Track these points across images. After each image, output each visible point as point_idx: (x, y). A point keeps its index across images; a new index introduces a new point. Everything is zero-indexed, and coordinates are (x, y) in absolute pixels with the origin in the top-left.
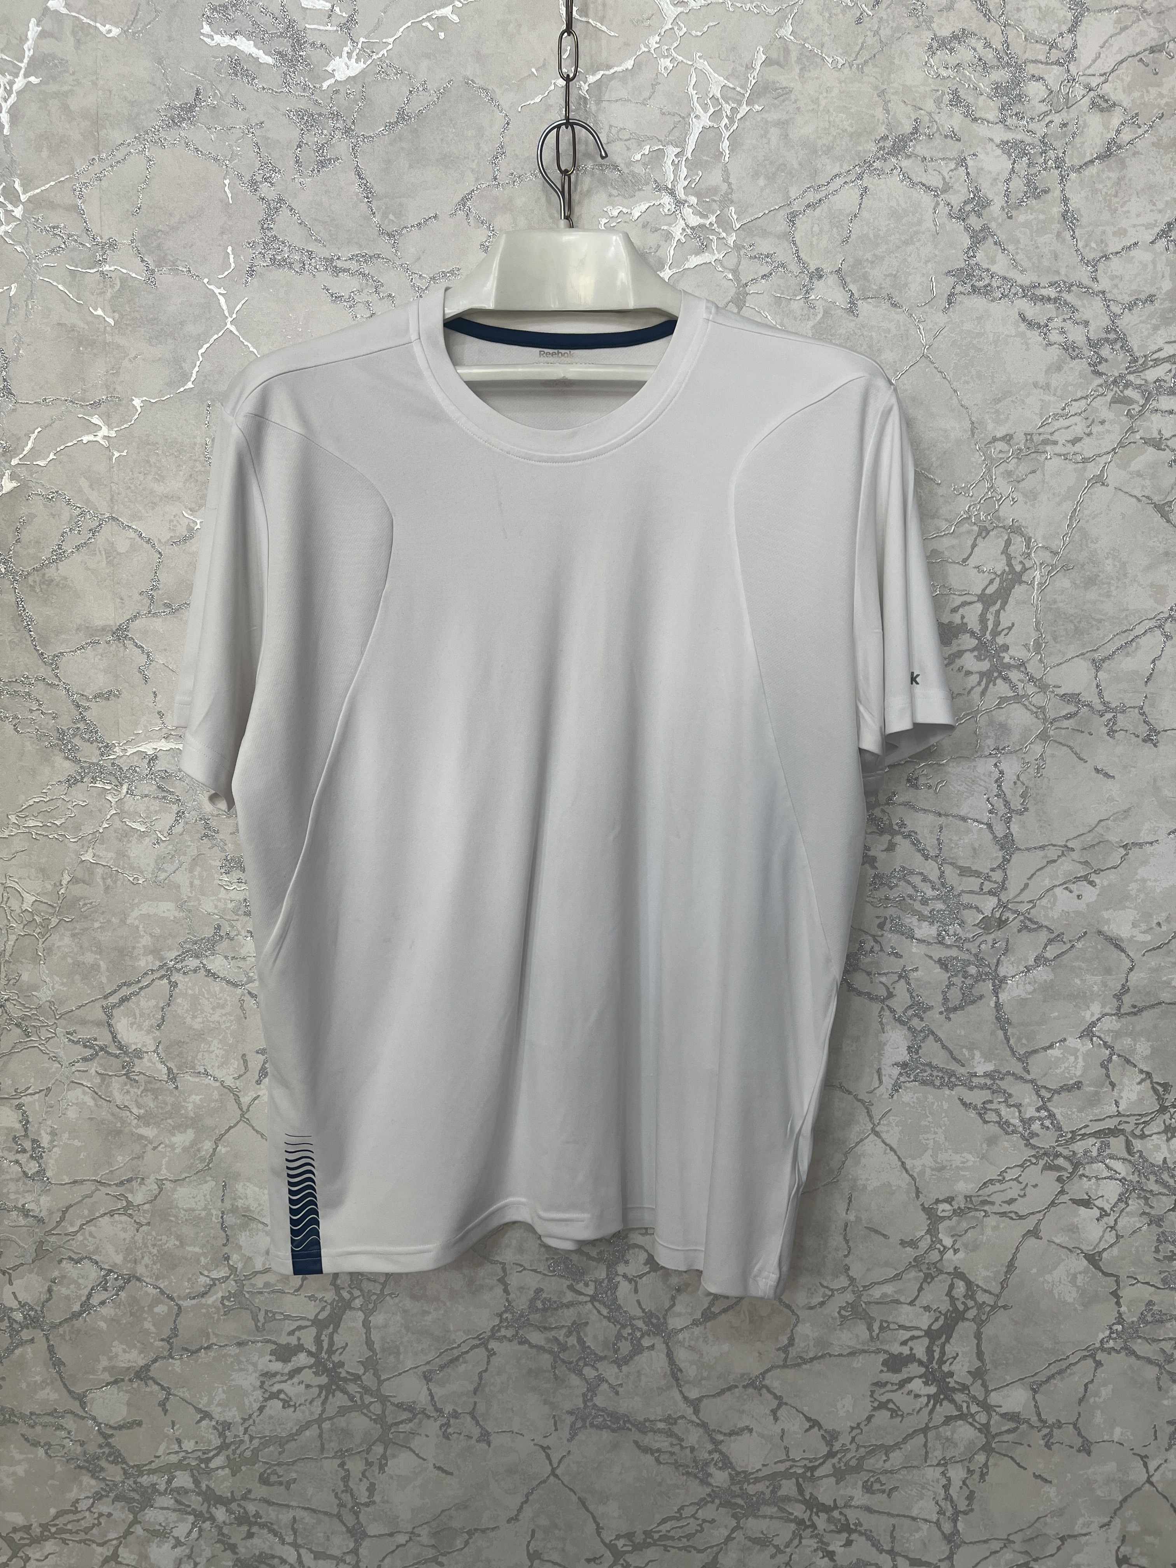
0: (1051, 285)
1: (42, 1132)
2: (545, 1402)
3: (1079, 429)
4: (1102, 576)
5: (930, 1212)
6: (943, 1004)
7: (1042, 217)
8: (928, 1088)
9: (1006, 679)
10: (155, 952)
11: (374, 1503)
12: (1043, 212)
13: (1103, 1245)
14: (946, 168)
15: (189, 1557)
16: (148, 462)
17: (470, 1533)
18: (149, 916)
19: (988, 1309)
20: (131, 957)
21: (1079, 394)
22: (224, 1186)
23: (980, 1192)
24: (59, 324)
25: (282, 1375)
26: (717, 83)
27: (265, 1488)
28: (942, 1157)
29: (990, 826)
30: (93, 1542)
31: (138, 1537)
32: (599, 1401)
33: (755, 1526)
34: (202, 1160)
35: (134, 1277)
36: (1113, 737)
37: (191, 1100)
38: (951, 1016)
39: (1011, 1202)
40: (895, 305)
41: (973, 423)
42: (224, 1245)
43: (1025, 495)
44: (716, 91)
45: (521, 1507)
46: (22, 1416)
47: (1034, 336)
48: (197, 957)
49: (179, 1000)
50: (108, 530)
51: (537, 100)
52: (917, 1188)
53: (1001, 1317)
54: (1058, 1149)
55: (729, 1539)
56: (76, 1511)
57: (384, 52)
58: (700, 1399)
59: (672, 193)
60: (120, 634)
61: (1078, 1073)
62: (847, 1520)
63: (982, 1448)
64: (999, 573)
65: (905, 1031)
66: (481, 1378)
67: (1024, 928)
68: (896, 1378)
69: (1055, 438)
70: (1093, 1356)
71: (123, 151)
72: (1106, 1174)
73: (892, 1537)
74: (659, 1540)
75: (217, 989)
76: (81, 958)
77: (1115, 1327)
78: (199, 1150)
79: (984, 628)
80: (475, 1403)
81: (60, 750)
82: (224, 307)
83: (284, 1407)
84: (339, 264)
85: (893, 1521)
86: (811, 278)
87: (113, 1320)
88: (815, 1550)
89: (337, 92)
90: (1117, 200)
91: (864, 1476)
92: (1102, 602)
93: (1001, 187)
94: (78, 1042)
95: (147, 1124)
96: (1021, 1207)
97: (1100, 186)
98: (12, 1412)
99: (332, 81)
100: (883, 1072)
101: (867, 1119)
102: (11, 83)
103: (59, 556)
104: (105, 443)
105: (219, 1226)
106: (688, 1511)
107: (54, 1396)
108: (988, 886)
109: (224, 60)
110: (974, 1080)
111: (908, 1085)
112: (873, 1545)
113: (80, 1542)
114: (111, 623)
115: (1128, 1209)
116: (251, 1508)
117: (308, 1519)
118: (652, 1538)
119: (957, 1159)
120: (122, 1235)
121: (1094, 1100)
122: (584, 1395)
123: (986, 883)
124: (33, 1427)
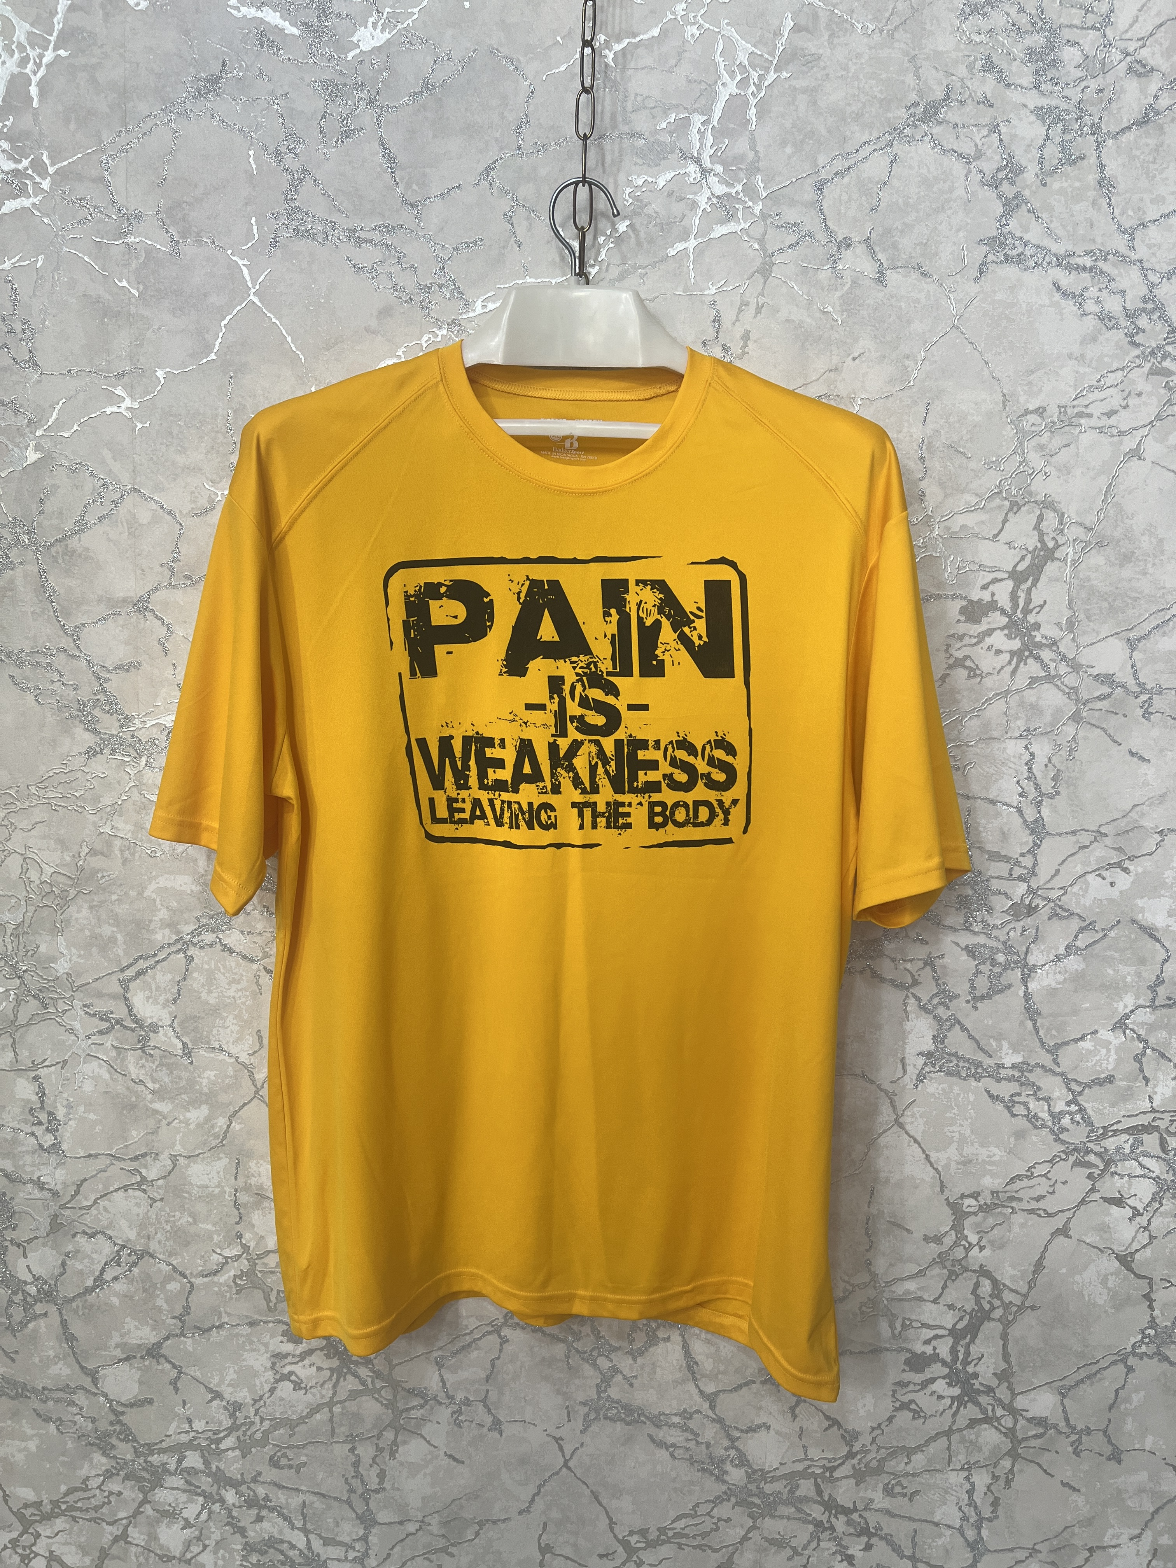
0: (1087, 253)
1: (58, 1105)
2: (558, 1392)
3: (1115, 401)
4: (1138, 552)
5: (955, 1207)
6: (970, 993)
7: (1078, 184)
8: (954, 1079)
9: (1038, 658)
10: (172, 925)
11: (384, 1489)
12: (1079, 180)
13: (1135, 1247)
14: (978, 135)
15: (199, 1539)
16: (171, 433)
17: (481, 1524)
18: (167, 888)
19: (1015, 1309)
20: (148, 930)
21: (1115, 367)
22: (238, 1163)
23: (1008, 1188)
24: (85, 296)
25: (294, 1356)
26: (744, 50)
27: (275, 1470)
28: (968, 1150)
29: (1019, 810)
30: (103, 1520)
31: (148, 1517)
32: (614, 1392)
33: (771, 1526)
34: (216, 1136)
35: (148, 1253)
36: (1148, 719)
37: (206, 1075)
38: (979, 1005)
39: (1039, 1198)
40: (924, 275)
41: (1004, 395)
42: (237, 1223)
43: (1059, 470)
44: (743, 58)
45: (533, 1500)
46: (34, 1390)
47: (1069, 306)
48: (213, 932)
49: (195, 975)
50: (129, 501)
51: (562, 68)
52: (942, 1182)
53: (1029, 1319)
54: (1088, 1145)
55: (745, 1539)
56: (86, 1489)
57: (410, 21)
58: (716, 1394)
59: (698, 161)
60: (141, 606)
61: (1110, 1067)
62: (867, 1523)
63: (1008, 1453)
64: (1031, 549)
65: (930, 1020)
66: (493, 1366)
67: (1054, 915)
68: (918, 1378)
69: (1088, 411)
70: (1124, 1361)
71: (150, 122)
72: (1139, 1171)
73: (914, 1545)
74: (672, 1537)
75: (233, 964)
76: (97, 931)
77: (1147, 1332)
78: (213, 1127)
79: (1015, 605)
80: (487, 1391)
81: (81, 721)
82: (248, 278)
83: (294, 1389)
84: (363, 235)
85: (915, 1525)
86: (839, 247)
87: (126, 1296)
88: (834, 1554)
89: (362, 62)
90: (1156, 166)
91: (886, 1479)
92: (1138, 580)
93: (1035, 153)
94: (94, 1015)
95: (162, 1099)
96: (1050, 1205)
97: (1138, 153)
98: (24, 1386)
99: (357, 51)
100: (907, 1061)
101: (891, 1110)
102: (40, 57)
103: (82, 526)
104: (128, 415)
105: (232, 1203)
106: (703, 1509)
107: (66, 1371)
108: (1017, 871)
109: (250, 32)
110: (1002, 1071)
111: (932, 1075)
112: (894, 1550)
113: (89, 1520)
114: (132, 594)
115: (1162, 1209)
116: (261, 1491)
117: (319, 1504)
118: (666, 1535)
119: (983, 1153)
120: (136, 1210)
121: (1127, 1095)
122: (597, 1385)
123: (1016, 868)
124: (45, 1402)
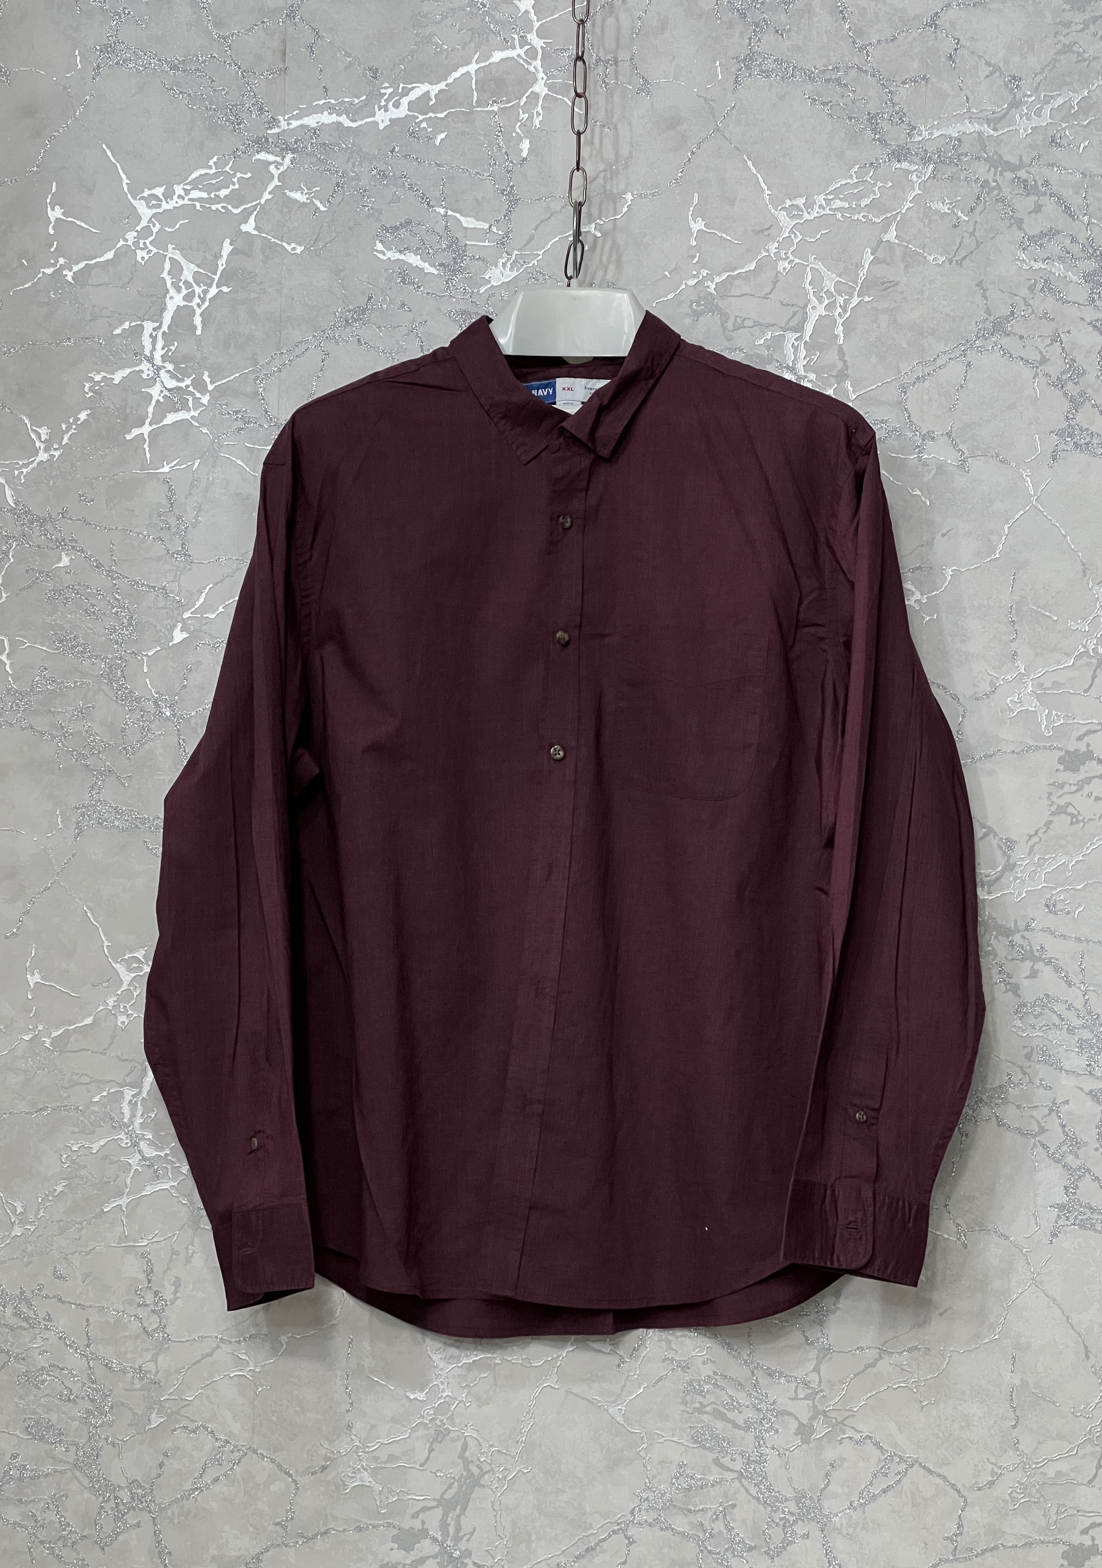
1: (166, 1282)
6: (1098, 1140)
8: (1090, 1233)
14: (1042, 344)
24: (236, 494)
26: (830, 279)
40: (1002, 462)
41: (1084, 564)
44: (829, 286)
51: (670, 297)
52: (1086, 1347)
57: (535, 261)
59: (793, 370)
65: (1059, 1168)
71: (302, 348)
86: (923, 440)
87: (226, 1499)
89: (493, 295)
99: (489, 285)
102: (205, 292)
109: (394, 272)
111: (1068, 1229)
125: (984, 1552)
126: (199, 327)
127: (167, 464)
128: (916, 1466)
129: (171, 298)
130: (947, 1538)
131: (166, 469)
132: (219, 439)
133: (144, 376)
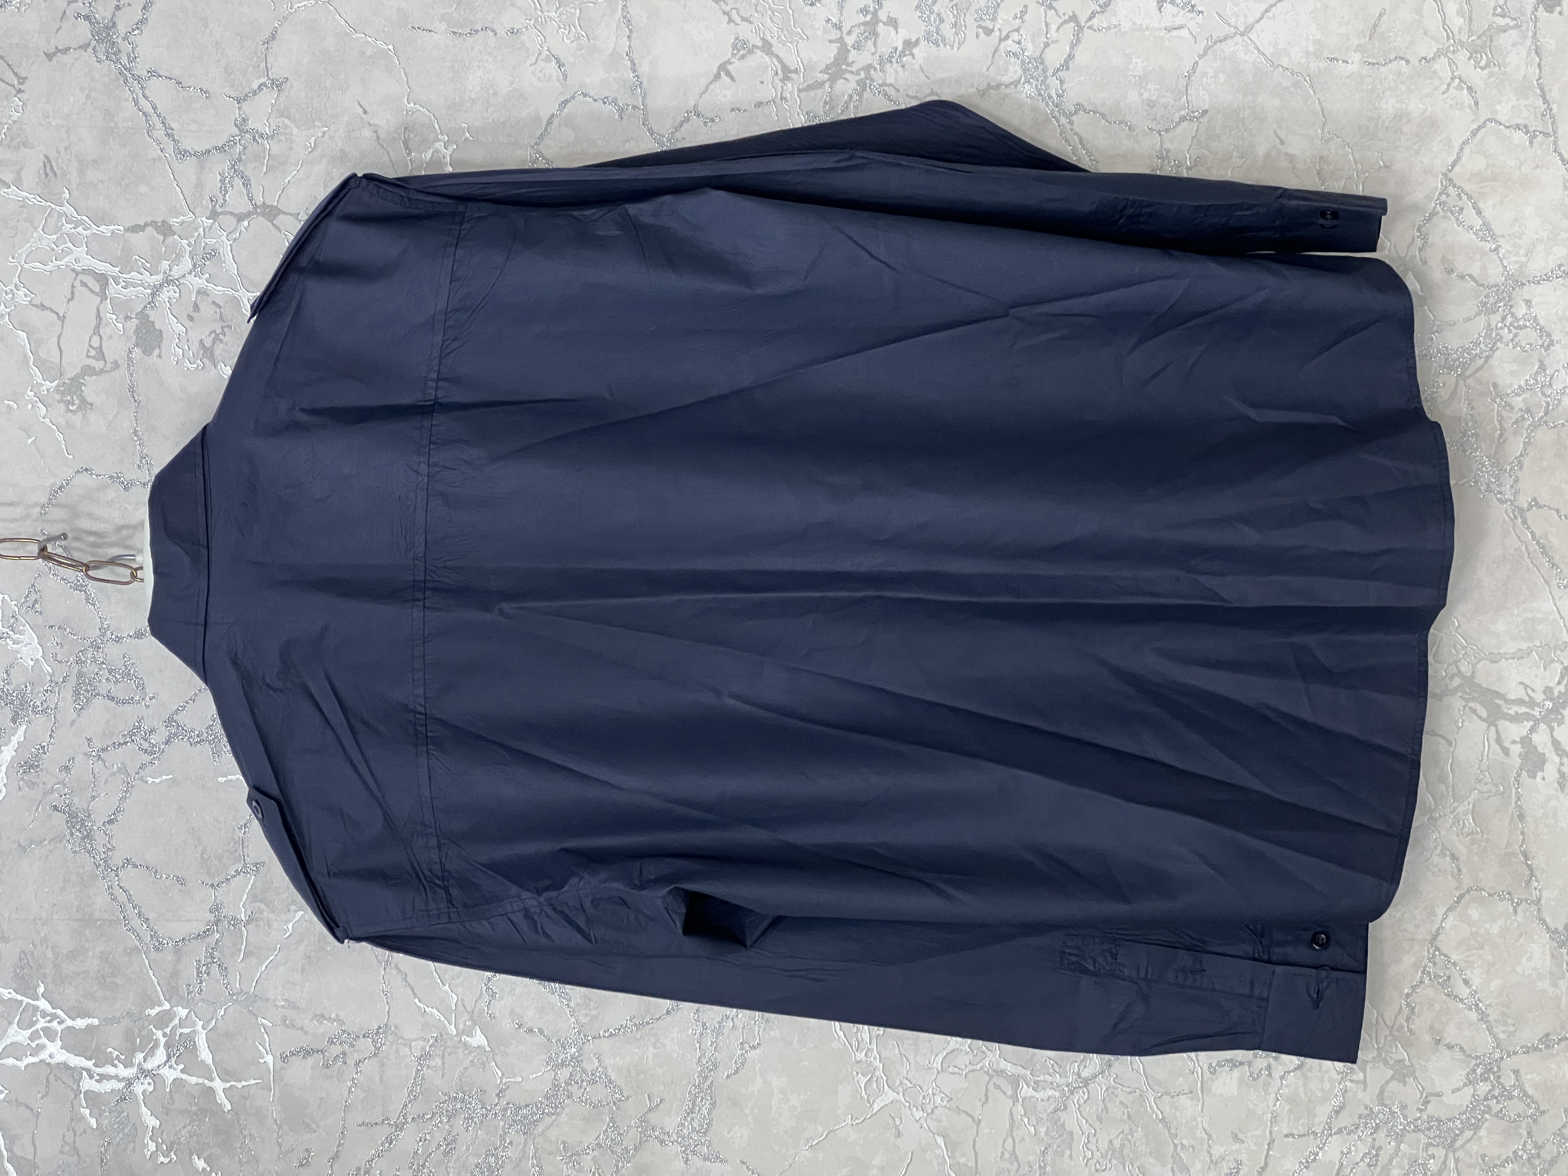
24: (303, 972)
26: (41, 239)
40: (273, 37)
44: (48, 241)
71: (118, 892)
86: (246, 132)
89: (53, 656)
99: (43, 661)
100: (1169, 24)
101: (1229, 42)
102: (44, 1014)
109: (22, 779)
125: (1545, 101)
126: (90, 1021)
127: (263, 1058)
128: (1451, 175)
129: (51, 1056)
130: (1531, 143)
131: (269, 1059)
132: (234, 994)
133: (151, 1088)
